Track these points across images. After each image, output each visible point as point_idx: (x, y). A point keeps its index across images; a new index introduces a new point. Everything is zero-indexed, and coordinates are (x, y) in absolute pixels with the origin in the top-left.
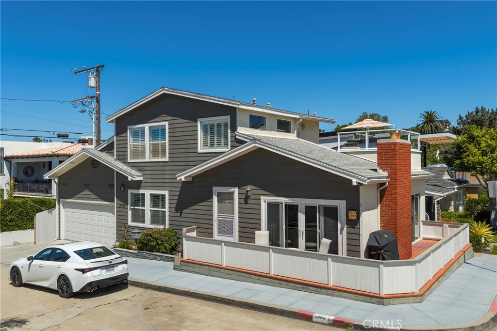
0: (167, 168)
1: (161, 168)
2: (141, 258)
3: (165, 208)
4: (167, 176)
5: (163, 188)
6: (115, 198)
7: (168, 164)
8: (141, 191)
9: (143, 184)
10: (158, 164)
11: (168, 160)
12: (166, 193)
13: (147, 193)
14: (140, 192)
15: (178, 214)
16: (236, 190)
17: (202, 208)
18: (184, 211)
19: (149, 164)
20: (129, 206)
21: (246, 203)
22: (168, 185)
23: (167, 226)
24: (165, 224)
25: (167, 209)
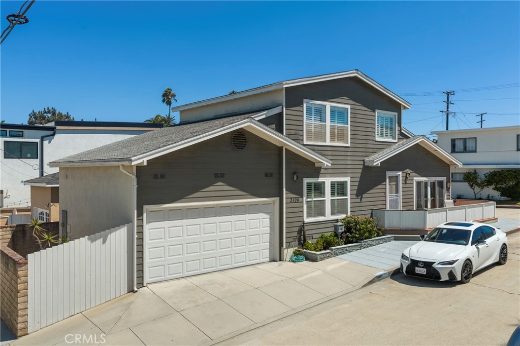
0: (349, 154)
1: (343, 153)
2: (364, 248)
3: (346, 195)
4: (349, 162)
5: (345, 174)
6: (284, 189)
7: (349, 150)
8: (321, 180)
9: (322, 171)
10: (339, 149)
11: (350, 146)
12: (348, 179)
13: (327, 181)
14: (319, 181)
15: (359, 200)
16: (400, 173)
17: (378, 191)
18: (364, 196)
19: (329, 149)
20: (305, 198)
21: (406, 184)
22: (349, 171)
23: (349, 214)
24: (347, 213)
25: (348, 197)
